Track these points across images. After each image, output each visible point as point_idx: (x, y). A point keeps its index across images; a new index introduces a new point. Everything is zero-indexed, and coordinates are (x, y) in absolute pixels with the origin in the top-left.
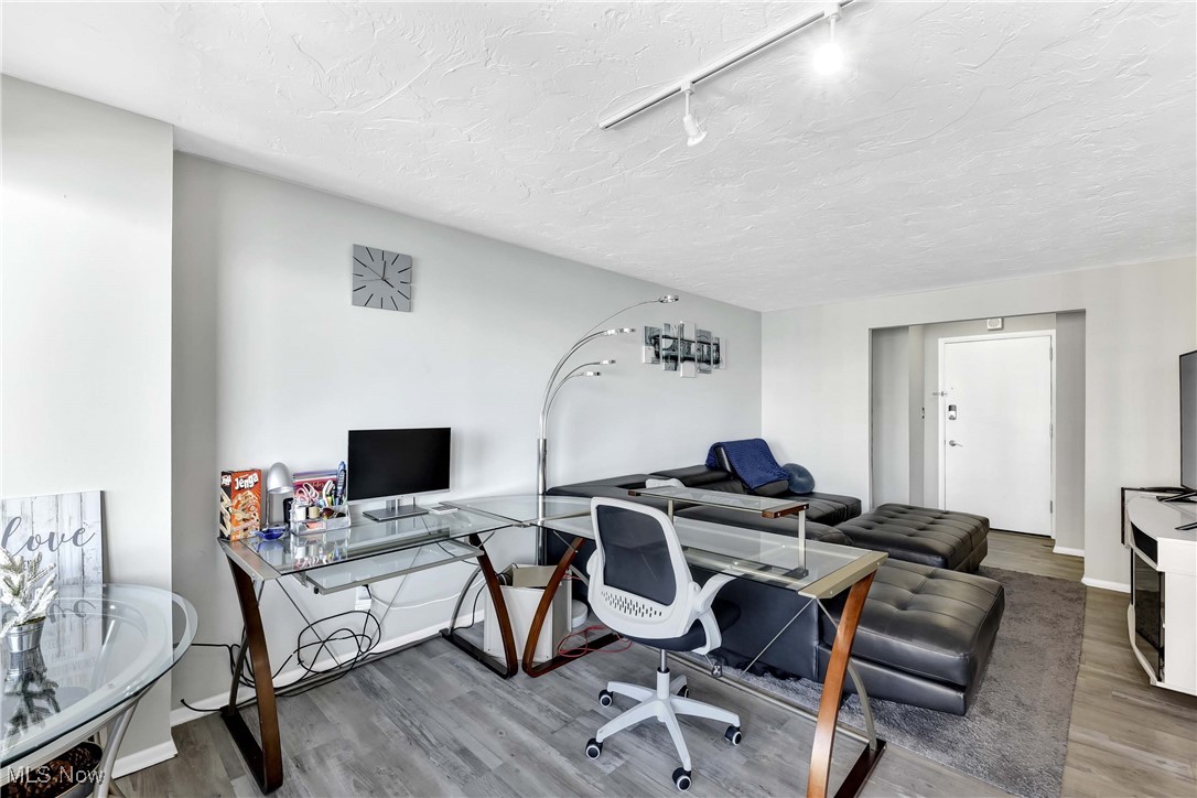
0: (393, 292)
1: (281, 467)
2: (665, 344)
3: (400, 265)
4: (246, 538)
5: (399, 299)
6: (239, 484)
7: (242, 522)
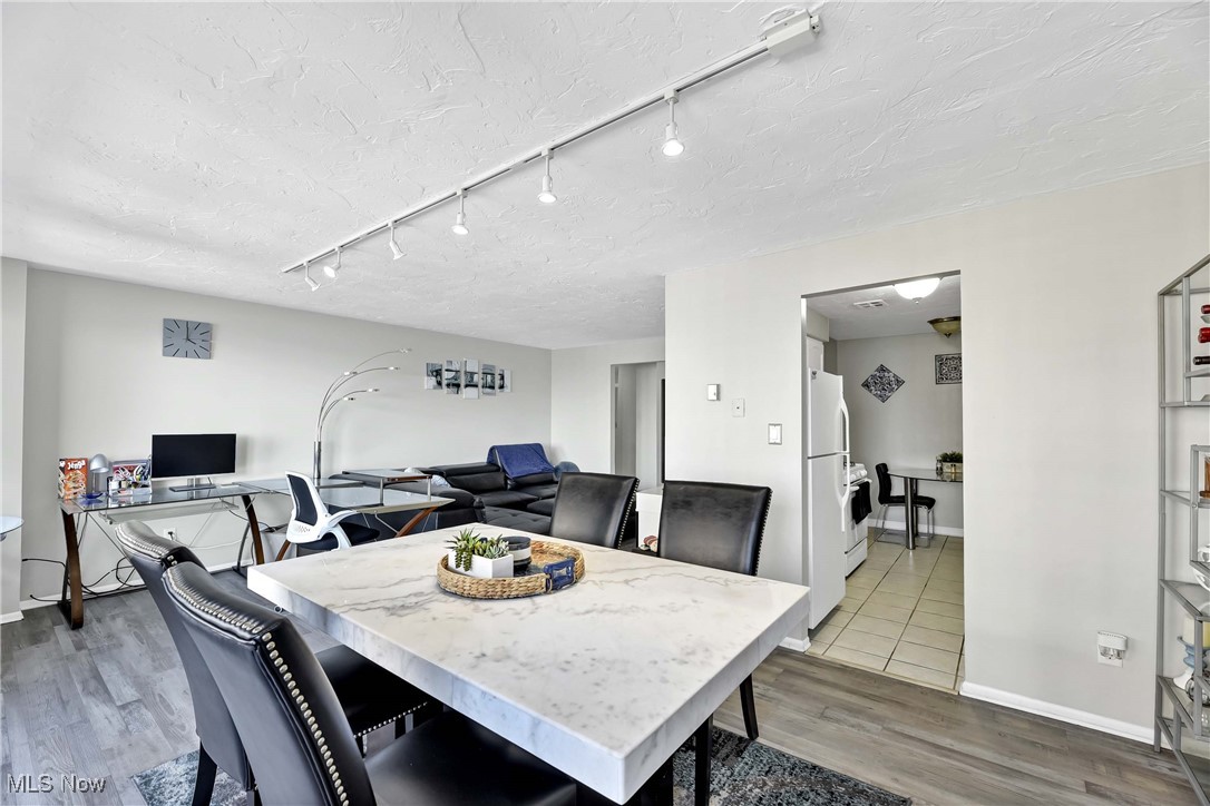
0: (195, 347)
1: (102, 457)
2: (446, 375)
3: (200, 330)
4: (75, 499)
5: (200, 351)
6: (71, 466)
7: (74, 489)
